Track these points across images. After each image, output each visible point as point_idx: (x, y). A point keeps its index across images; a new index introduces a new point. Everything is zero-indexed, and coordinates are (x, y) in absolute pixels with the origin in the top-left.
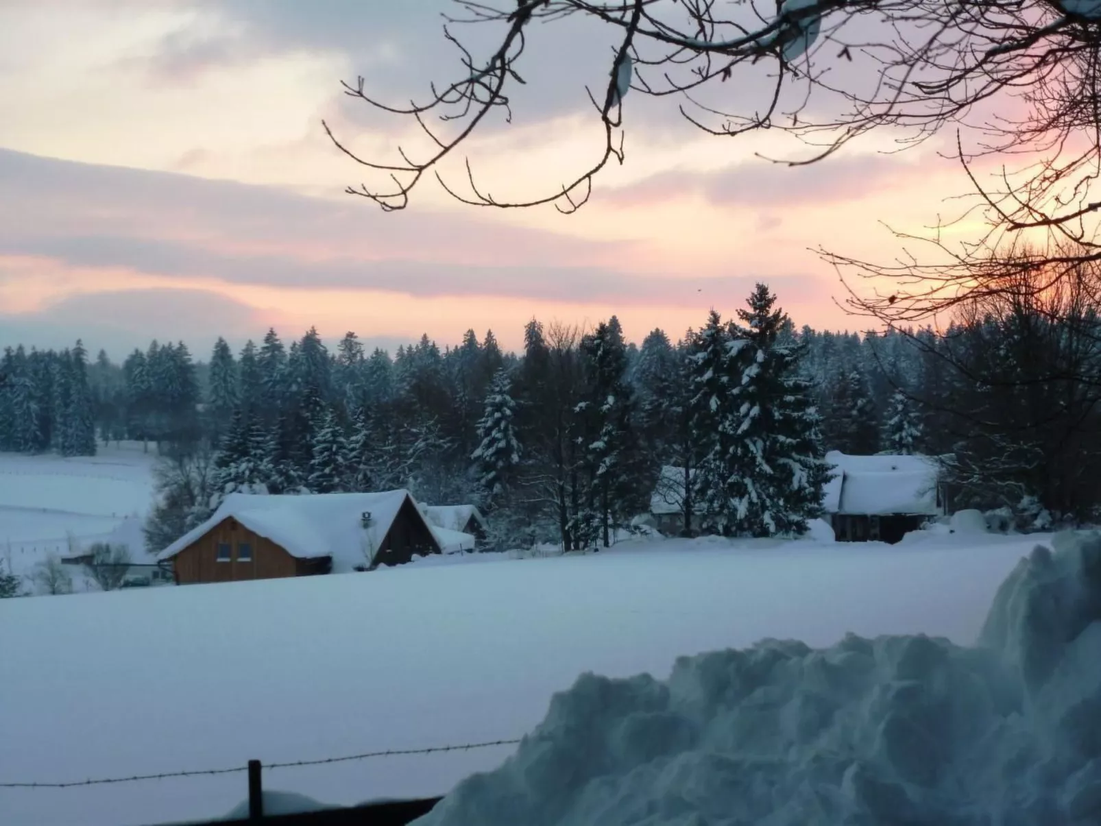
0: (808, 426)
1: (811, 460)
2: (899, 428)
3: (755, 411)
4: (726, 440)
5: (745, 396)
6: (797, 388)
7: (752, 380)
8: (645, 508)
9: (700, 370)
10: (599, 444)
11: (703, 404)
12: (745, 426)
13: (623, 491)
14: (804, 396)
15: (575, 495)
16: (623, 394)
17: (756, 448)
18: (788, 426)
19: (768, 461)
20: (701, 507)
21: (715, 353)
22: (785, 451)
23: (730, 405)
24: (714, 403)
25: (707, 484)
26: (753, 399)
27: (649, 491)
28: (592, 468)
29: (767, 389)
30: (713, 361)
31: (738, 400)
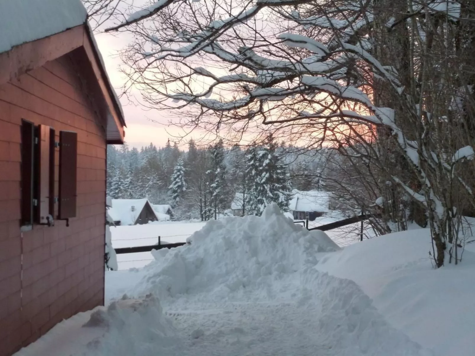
0: (286, 181)
1: (286, 192)
3: (267, 175)
4: (257, 184)
5: (264, 170)
6: (281, 168)
7: (267, 165)
8: (229, 207)
9: (249, 161)
10: (214, 185)
11: (250, 172)
12: (264, 180)
13: (222, 201)
14: (284, 170)
15: (205, 202)
16: (223, 168)
17: (267, 188)
18: (278, 180)
19: (271, 192)
20: (248, 207)
21: (255, 155)
22: (277, 189)
23: (259, 173)
24: (254, 172)
25: (250, 200)
26: (267, 171)
27: (231, 201)
28: (211, 193)
29: (272, 167)
30: (254, 158)
31: (262, 171)
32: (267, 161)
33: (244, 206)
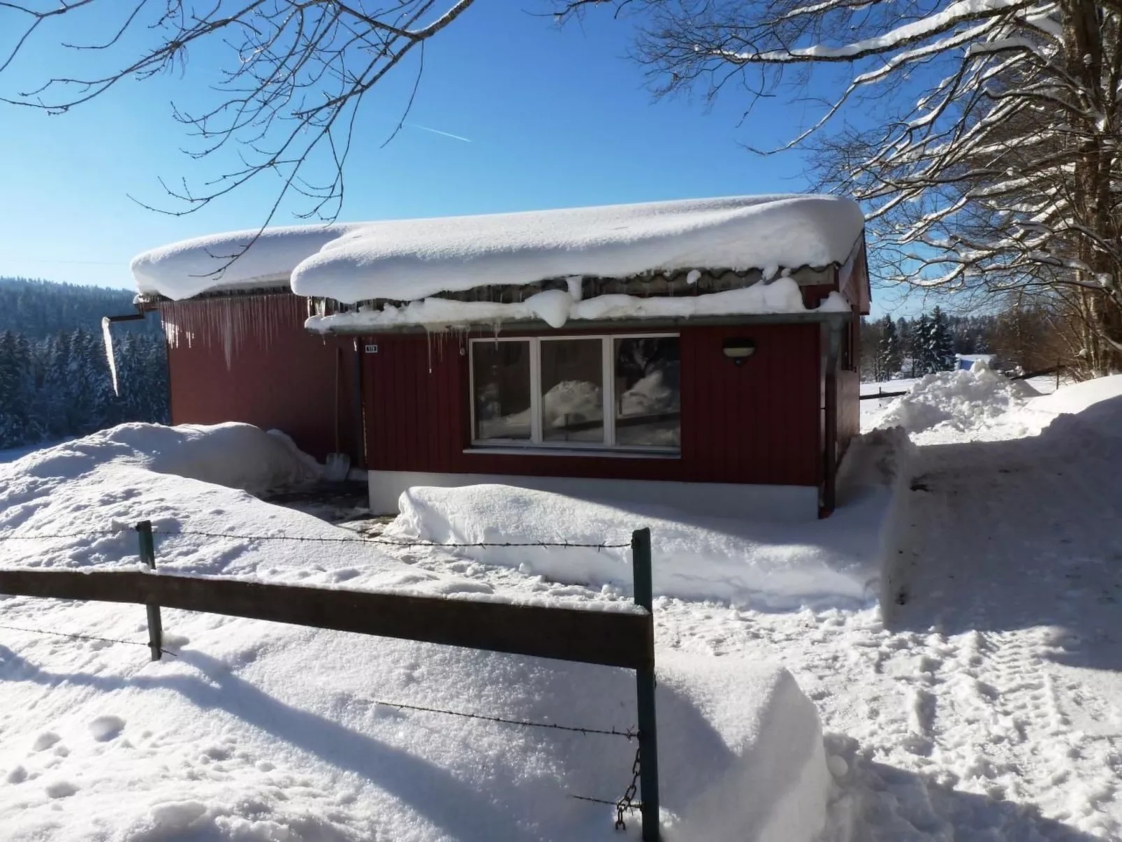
0: (950, 346)
1: (951, 356)
2: (979, 347)
3: (934, 342)
4: (926, 350)
5: (932, 338)
6: (947, 336)
7: (934, 333)
8: (900, 370)
9: (918, 331)
10: (887, 352)
11: (919, 340)
12: (931, 346)
13: (894, 365)
14: (950, 338)
15: (879, 366)
16: (895, 338)
17: (935, 353)
18: (944, 346)
19: (939, 356)
20: (917, 370)
21: (923, 326)
22: (944, 354)
23: (927, 341)
24: (922, 340)
25: (919, 363)
26: (934, 339)
27: (901, 365)
28: (885, 358)
29: (938, 335)
30: (922, 328)
31: (929, 339)
32: (933, 331)
33: (913, 369)
